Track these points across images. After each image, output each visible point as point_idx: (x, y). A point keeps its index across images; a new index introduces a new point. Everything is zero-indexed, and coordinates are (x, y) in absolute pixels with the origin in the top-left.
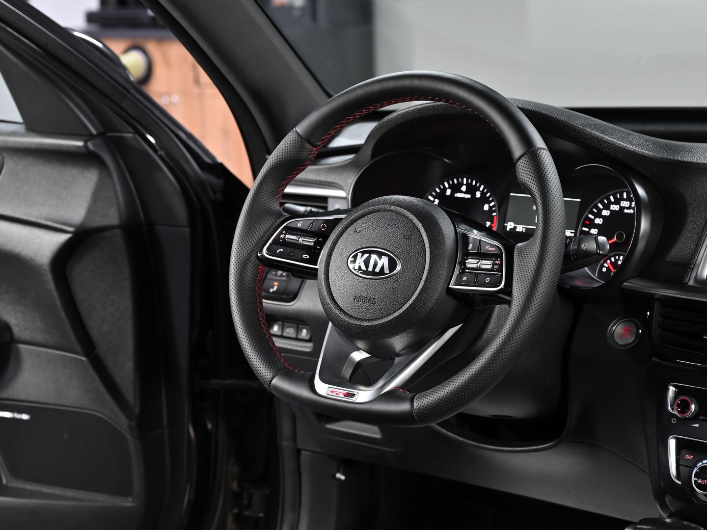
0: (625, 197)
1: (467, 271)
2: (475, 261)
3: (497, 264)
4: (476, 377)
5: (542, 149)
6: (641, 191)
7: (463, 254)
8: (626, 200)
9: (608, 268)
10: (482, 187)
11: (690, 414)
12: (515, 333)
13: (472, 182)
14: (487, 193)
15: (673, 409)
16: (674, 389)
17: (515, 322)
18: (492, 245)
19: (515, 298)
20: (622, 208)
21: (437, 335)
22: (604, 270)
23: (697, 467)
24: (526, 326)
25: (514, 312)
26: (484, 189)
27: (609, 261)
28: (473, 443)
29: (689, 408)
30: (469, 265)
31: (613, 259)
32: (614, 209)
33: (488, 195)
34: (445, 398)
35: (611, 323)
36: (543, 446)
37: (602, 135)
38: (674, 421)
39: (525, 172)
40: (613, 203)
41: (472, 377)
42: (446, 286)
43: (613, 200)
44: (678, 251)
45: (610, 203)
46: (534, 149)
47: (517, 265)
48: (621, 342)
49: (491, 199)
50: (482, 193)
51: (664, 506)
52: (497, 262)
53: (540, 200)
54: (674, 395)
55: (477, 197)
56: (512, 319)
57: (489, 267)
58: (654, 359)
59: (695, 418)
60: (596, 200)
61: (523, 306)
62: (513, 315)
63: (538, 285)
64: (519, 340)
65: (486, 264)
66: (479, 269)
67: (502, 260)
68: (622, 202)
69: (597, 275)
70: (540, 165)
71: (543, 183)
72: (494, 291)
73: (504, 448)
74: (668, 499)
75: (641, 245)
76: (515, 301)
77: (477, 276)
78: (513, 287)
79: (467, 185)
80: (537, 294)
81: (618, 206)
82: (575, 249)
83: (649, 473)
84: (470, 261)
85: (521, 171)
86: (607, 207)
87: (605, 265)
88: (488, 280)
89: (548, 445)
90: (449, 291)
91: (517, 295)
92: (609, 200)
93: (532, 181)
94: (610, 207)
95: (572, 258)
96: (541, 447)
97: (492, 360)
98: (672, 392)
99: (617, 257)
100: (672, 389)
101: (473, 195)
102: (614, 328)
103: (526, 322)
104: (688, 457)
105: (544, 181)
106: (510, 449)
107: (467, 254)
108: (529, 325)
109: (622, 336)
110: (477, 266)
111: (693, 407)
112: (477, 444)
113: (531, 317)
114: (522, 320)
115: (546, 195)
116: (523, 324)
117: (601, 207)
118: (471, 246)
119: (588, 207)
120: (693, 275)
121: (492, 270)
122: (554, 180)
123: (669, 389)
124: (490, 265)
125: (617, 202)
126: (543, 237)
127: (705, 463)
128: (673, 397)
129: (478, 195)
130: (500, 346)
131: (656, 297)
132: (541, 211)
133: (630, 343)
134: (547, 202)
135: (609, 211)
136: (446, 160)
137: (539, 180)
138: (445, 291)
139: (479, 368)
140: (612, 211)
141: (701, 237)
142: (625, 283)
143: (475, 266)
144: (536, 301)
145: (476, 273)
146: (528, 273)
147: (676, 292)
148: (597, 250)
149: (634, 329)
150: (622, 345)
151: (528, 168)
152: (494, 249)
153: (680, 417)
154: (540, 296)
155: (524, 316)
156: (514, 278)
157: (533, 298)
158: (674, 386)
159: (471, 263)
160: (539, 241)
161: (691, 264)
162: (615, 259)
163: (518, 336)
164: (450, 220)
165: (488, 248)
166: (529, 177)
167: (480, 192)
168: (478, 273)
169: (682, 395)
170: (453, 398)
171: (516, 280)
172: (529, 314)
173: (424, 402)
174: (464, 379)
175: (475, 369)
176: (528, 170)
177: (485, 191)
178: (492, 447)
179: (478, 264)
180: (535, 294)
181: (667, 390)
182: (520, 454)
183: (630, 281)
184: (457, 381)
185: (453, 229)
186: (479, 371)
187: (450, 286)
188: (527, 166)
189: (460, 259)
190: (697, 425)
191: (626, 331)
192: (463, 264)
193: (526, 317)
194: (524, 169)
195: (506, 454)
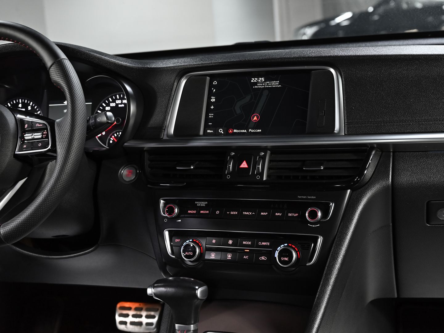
0: (118, 98)
1: (26, 141)
2: (30, 135)
3: (44, 134)
4: (40, 207)
5: (65, 59)
6: (129, 88)
7: (22, 132)
8: (119, 99)
9: (113, 141)
10: (31, 103)
11: (174, 214)
12: (62, 175)
13: (25, 101)
14: (35, 106)
15: (164, 213)
16: (163, 201)
17: (61, 168)
18: (40, 123)
19: (59, 153)
20: (117, 105)
21: (12, 186)
22: (111, 142)
23: (183, 245)
24: (69, 169)
25: (59, 162)
26: (32, 104)
27: (113, 136)
28: (44, 256)
29: (173, 211)
30: (26, 138)
31: (115, 135)
32: (112, 106)
33: (36, 107)
34: (21, 224)
35: (120, 170)
36: (88, 251)
37: (100, 56)
38: (166, 220)
39: (56, 74)
40: (111, 102)
41: (37, 207)
42: (13, 153)
43: (111, 100)
44: (154, 120)
45: (110, 102)
46: (60, 59)
47: (58, 132)
48: (127, 180)
49: (37, 110)
50: (32, 107)
51: (166, 273)
52: (44, 133)
53: (68, 89)
54: (163, 205)
55: (29, 109)
56: (59, 166)
57: (40, 137)
58: (148, 186)
59: (178, 217)
60: (101, 101)
61: (65, 157)
62: (59, 164)
63: (73, 142)
64: (65, 179)
65: (38, 135)
66: (34, 139)
67: (47, 131)
68: (116, 101)
69: (107, 145)
70: (65, 68)
71: (68, 79)
72: (45, 151)
73: (64, 256)
74: (168, 268)
75: (132, 121)
76: (59, 155)
77: (33, 144)
78: (57, 146)
79: (22, 103)
80: (73, 149)
81: (115, 104)
82: (93, 122)
83: (155, 258)
84: (26, 135)
85: (53, 74)
86: (108, 105)
87: (111, 139)
88: (40, 145)
89: (91, 249)
90: (16, 156)
91: (60, 151)
92: (109, 101)
93: (61, 79)
94: (110, 105)
95: (92, 128)
96: (86, 251)
97: (49, 194)
98: (162, 204)
99: (118, 134)
100: (162, 202)
101: (27, 108)
102: (122, 172)
103: (68, 167)
104: (177, 240)
105: (69, 78)
106: (68, 256)
107: (25, 132)
108: (70, 169)
109: (127, 175)
110: (32, 138)
111: (176, 210)
112: (47, 257)
113: (71, 163)
114: (65, 166)
115: (71, 86)
116: (66, 168)
117: (105, 105)
118: (26, 126)
119: (97, 106)
120: (166, 133)
121: (42, 138)
122: (74, 77)
123: (160, 202)
124: (41, 135)
125: (114, 101)
126: (72, 112)
127: (188, 242)
128: (163, 206)
129: (29, 108)
130: (53, 185)
131: (145, 149)
132: (69, 96)
133: (133, 179)
134: (72, 91)
135: (109, 107)
136: (6, 86)
137: (65, 78)
138: (13, 156)
139: (41, 201)
140: (111, 107)
141: (167, 110)
142: (125, 144)
143: (30, 138)
144: (73, 153)
145: (32, 142)
146: (65, 136)
147: (156, 144)
148: (107, 120)
149: (134, 171)
150: (127, 181)
151: (57, 71)
152: (42, 125)
153: (169, 217)
154: (75, 149)
155: (66, 163)
156: (57, 141)
157: (70, 151)
158: (163, 200)
159: (28, 136)
160: (70, 115)
161: (163, 127)
162: (117, 134)
163: (64, 177)
164: (10, 112)
165: (37, 125)
166: (58, 77)
167: (30, 107)
168: (33, 142)
169: (168, 204)
170: (26, 223)
171: (58, 142)
172: (70, 162)
173: (7, 228)
174: (32, 209)
175: (38, 202)
176: (58, 72)
177: (34, 105)
178: (57, 257)
179: (33, 136)
180: (71, 148)
181: (159, 203)
182: (74, 258)
183: (128, 142)
184: (28, 211)
185: (14, 117)
186: (41, 202)
187: (16, 153)
188: (56, 70)
189: (21, 135)
190: (180, 221)
191: (129, 172)
192: (22, 137)
193: (68, 164)
194: (55, 72)
195: (65, 259)
